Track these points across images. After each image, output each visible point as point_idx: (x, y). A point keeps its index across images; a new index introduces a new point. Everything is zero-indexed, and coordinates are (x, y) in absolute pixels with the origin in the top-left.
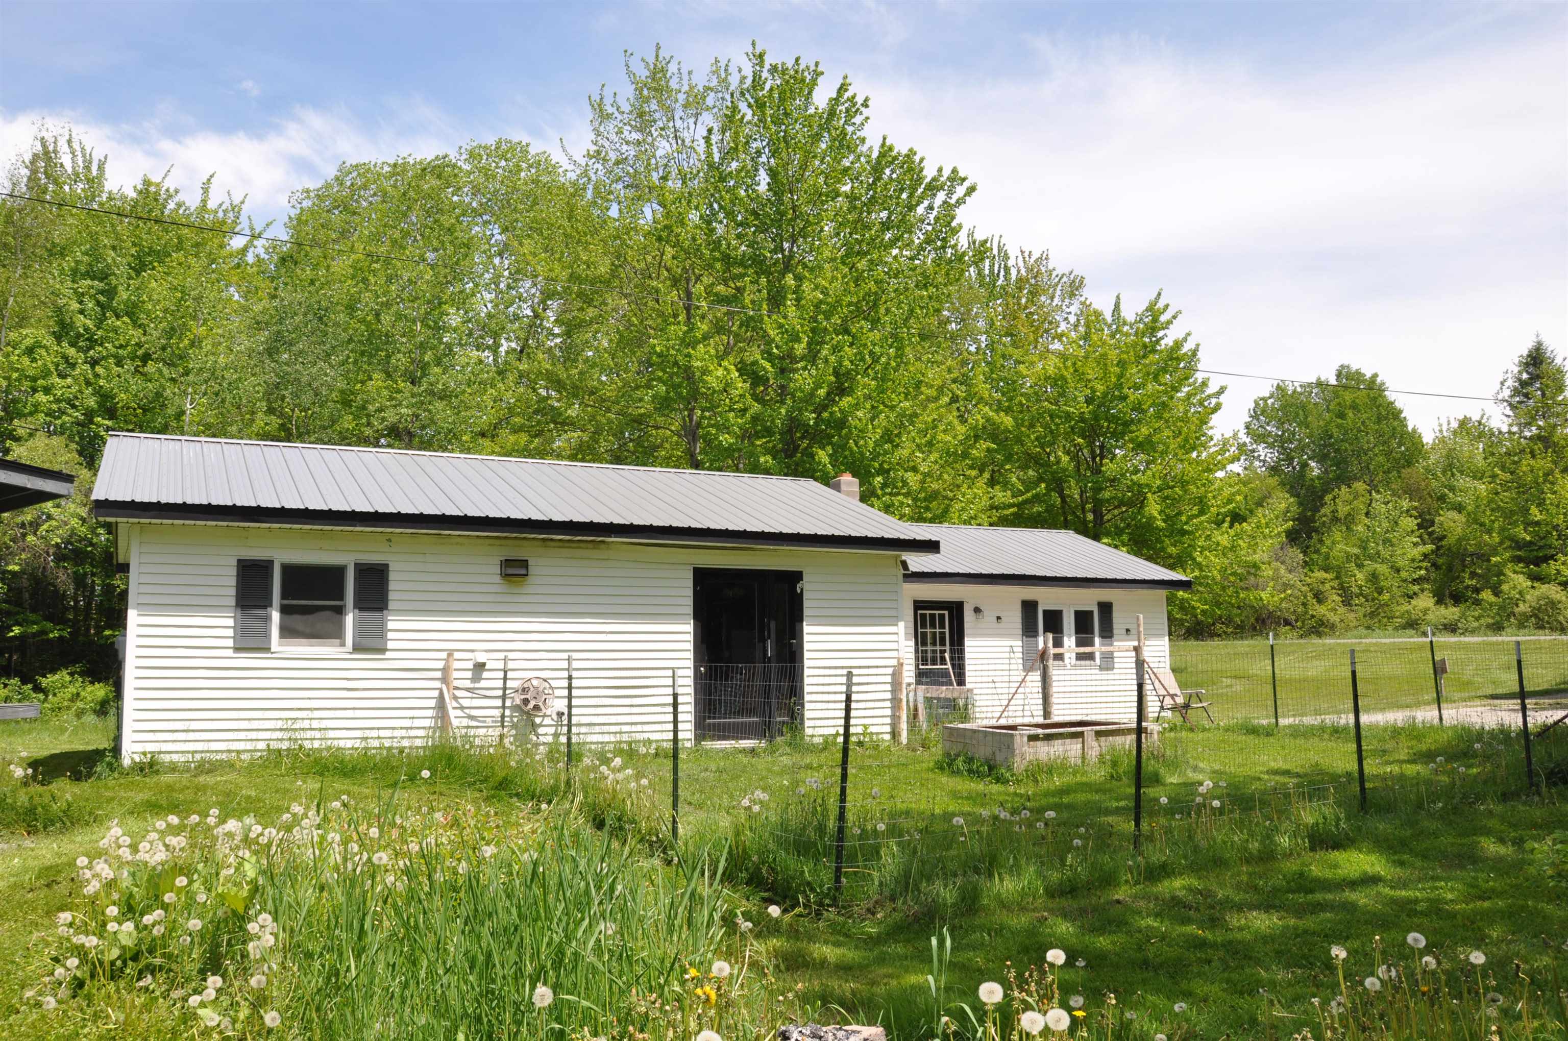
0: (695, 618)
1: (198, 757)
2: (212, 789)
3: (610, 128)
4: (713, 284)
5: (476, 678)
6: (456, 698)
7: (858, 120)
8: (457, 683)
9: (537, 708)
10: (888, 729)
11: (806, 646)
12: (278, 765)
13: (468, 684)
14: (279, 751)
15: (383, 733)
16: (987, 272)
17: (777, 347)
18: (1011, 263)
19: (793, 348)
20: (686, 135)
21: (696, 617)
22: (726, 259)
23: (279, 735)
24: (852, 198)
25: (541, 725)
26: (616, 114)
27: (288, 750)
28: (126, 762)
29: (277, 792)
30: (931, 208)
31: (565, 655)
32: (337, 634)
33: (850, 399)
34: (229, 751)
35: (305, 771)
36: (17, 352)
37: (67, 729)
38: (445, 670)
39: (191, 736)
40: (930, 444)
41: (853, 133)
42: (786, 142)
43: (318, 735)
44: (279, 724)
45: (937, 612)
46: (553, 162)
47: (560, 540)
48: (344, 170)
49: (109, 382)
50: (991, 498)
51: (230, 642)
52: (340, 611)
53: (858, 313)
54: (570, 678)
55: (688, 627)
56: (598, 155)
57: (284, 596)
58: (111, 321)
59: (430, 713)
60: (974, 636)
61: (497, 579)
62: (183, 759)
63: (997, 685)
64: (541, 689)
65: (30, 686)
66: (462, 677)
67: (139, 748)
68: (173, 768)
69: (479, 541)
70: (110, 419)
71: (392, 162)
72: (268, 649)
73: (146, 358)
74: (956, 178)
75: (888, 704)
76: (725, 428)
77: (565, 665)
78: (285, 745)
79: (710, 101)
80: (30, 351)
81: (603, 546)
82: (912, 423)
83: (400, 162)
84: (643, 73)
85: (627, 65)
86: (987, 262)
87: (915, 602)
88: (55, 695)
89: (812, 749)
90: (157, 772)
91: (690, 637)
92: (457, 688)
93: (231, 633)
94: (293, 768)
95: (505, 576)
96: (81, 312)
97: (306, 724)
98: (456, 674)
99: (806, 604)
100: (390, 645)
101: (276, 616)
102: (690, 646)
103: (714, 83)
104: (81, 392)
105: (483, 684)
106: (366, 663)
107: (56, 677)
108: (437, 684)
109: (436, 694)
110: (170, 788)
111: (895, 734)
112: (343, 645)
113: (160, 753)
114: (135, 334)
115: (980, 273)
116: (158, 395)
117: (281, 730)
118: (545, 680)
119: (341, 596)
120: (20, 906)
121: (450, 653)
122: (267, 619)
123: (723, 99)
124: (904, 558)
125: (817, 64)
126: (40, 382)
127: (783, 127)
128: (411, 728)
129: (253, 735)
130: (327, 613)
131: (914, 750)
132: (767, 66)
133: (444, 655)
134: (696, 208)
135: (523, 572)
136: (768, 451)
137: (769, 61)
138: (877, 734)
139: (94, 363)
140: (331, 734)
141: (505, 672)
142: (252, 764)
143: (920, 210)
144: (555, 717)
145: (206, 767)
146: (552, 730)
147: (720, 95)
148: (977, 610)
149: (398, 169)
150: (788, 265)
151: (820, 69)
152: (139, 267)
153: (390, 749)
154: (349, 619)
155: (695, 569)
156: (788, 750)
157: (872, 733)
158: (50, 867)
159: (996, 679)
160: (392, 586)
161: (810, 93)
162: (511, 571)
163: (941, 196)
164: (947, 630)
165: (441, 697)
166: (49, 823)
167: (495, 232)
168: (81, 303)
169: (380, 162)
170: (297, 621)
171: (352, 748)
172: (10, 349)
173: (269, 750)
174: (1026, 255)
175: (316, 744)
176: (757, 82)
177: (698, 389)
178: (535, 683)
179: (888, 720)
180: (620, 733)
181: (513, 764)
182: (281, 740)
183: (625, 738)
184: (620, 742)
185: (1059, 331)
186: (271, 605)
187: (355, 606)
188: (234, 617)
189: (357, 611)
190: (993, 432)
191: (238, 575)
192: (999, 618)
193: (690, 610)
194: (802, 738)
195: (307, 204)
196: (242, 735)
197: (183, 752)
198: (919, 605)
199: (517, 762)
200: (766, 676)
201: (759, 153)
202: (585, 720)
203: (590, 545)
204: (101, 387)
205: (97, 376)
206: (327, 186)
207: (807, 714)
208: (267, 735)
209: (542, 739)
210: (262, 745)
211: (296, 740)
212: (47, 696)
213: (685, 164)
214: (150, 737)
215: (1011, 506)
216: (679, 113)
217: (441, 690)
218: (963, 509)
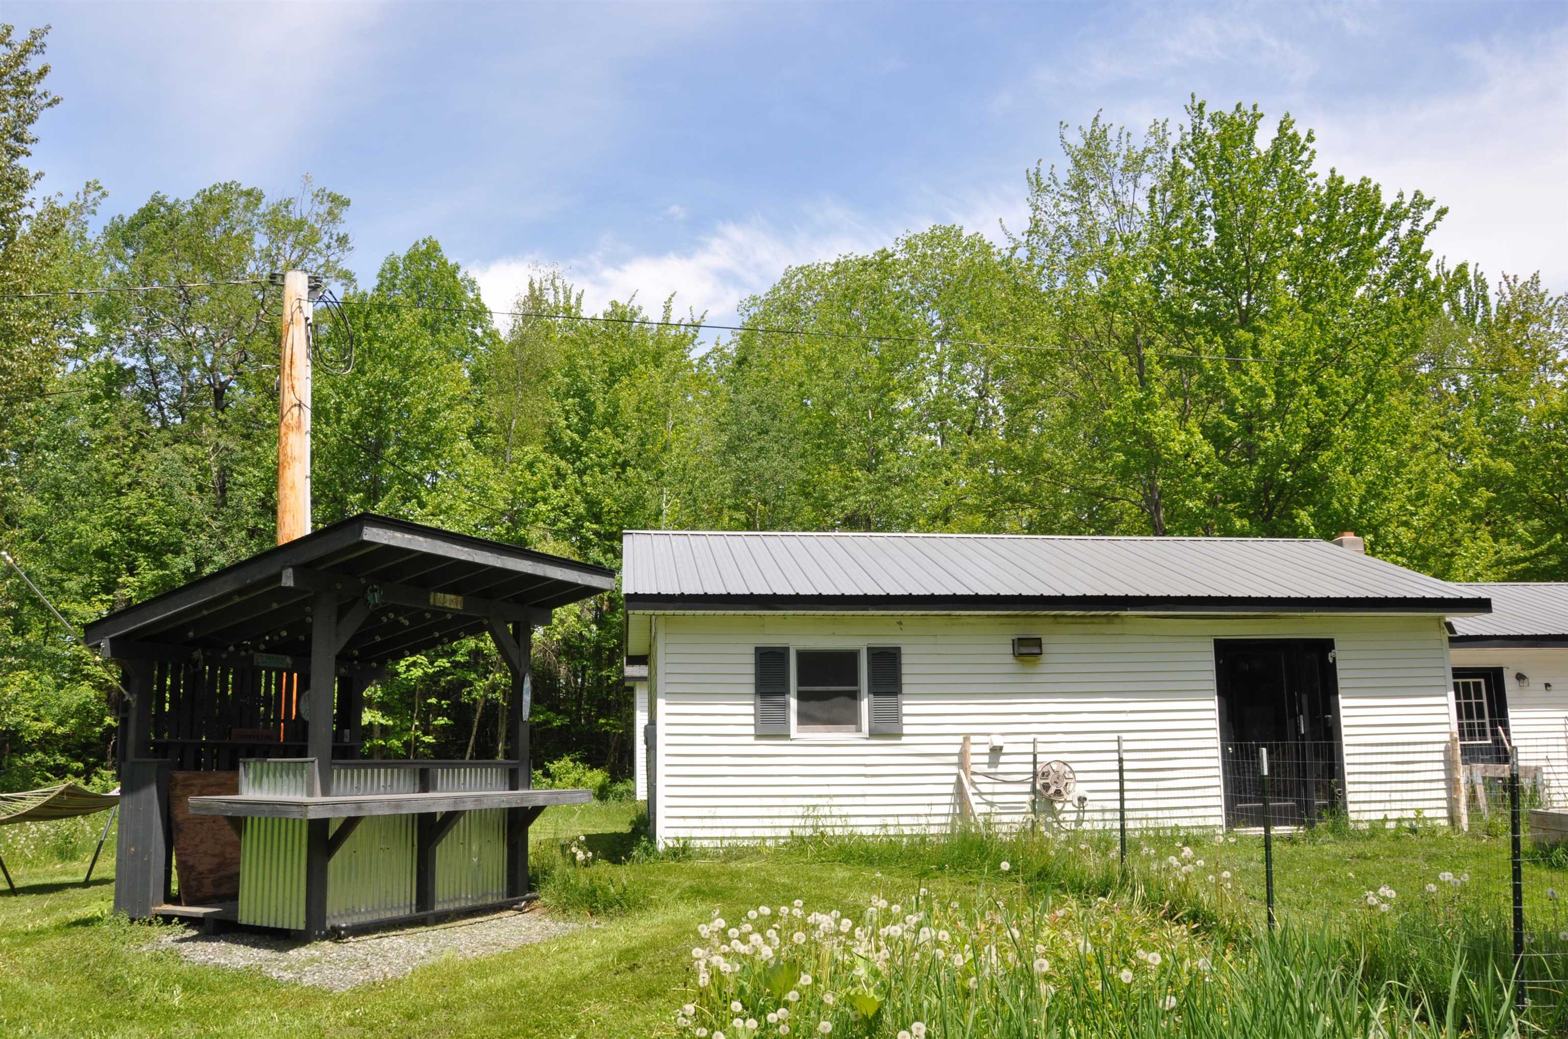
0: (1219, 695)
1: (726, 843)
2: (746, 875)
3: (1047, 200)
4: (1168, 346)
5: (994, 763)
6: (973, 784)
7: (1305, 156)
8: (974, 768)
9: (1058, 793)
10: (1444, 813)
11: (1344, 721)
12: (803, 852)
13: (985, 769)
14: (802, 838)
15: (903, 820)
16: (1463, 305)
17: (1243, 406)
18: (1490, 292)
19: (1259, 405)
20: (1127, 200)
21: (1221, 693)
22: (1181, 320)
23: (801, 822)
24: (1307, 241)
25: (1061, 811)
26: (1053, 186)
27: (811, 836)
28: (661, 847)
29: (809, 880)
30: (1395, 239)
31: (1114, 736)
32: (853, 720)
33: (1330, 453)
34: (755, 838)
35: (831, 859)
36: (520, 467)
37: (575, 812)
38: (962, 755)
39: (718, 822)
40: (1421, 495)
41: (1301, 171)
42: (1231, 191)
43: (839, 822)
44: (800, 811)
45: (1471, 680)
46: (986, 242)
47: (1073, 616)
48: (790, 276)
49: (595, 488)
50: (1496, 553)
51: (751, 730)
52: (854, 696)
53: (1325, 359)
54: (1121, 760)
55: (1213, 704)
56: (1035, 229)
57: (800, 683)
58: (595, 432)
59: (948, 799)
60: (1520, 706)
61: (1010, 659)
62: (712, 845)
63: (1552, 763)
64: (1061, 773)
65: (540, 772)
66: (979, 761)
67: (672, 833)
68: (703, 854)
69: (991, 620)
70: (596, 523)
71: (833, 261)
72: (787, 736)
73: (624, 465)
74: (1420, 203)
75: (1442, 785)
76: (1192, 494)
77: (1115, 746)
78: (809, 832)
79: (1149, 160)
80: (530, 466)
81: (1117, 620)
82: (1398, 474)
83: (842, 260)
84: (1077, 141)
85: (1062, 137)
86: (1462, 292)
87: (1454, 669)
88: (560, 780)
89: (1359, 836)
90: (689, 857)
91: (1215, 715)
92: (974, 773)
93: (751, 720)
94: (819, 856)
95: (1018, 655)
96: (568, 427)
97: (826, 811)
98: (973, 759)
99: (1340, 674)
100: (906, 730)
101: (793, 703)
102: (1216, 724)
103: (1152, 143)
104: (572, 500)
105: (1001, 768)
106: (882, 748)
107: (562, 763)
108: (954, 770)
109: (953, 779)
110: (705, 873)
111: (1453, 819)
112: (859, 730)
113: (691, 838)
114: (617, 444)
115: (1455, 308)
116: (639, 498)
117: (803, 817)
118: (1065, 763)
119: (855, 681)
120: (613, 988)
121: (967, 737)
122: (786, 705)
123: (1162, 159)
124: (1448, 620)
125: (1255, 107)
126: (540, 493)
127: (1227, 177)
128: (930, 815)
129: (777, 822)
130: (842, 700)
131: (1479, 838)
132: (1207, 116)
133: (960, 739)
134: (1145, 270)
135: (1037, 651)
136: (1241, 516)
137: (1208, 111)
138: (1431, 819)
139: (581, 473)
140: (852, 821)
141: (1035, 756)
142: (777, 851)
143: (1384, 242)
144: (1076, 803)
145: (734, 853)
146: (1074, 817)
147: (1159, 155)
148: (1520, 677)
149: (840, 268)
150: (1246, 319)
151: (1259, 111)
152: (611, 380)
153: (911, 836)
154: (865, 705)
155: (1215, 640)
156: (1331, 838)
157: (1425, 818)
158: (628, 951)
159: (1550, 756)
160: (905, 669)
161: (1251, 139)
162: (1024, 650)
163: (1405, 227)
164: (1485, 701)
165: (959, 782)
166: (607, 905)
167: (935, 318)
168: (566, 419)
169: (822, 262)
170: (814, 707)
171: (873, 835)
172: (515, 465)
173: (792, 837)
174: (1511, 279)
175: (838, 831)
176: (1198, 135)
177: (1159, 456)
178: (1055, 766)
179: (1444, 804)
180: (1147, 819)
181: (1052, 853)
182: (805, 827)
183: (1151, 824)
184: (1147, 829)
185: (1559, 360)
186: (789, 692)
187: (870, 691)
188: (754, 705)
189: (871, 696)
190: (1489, 479)
191: (756, 663)
192: (1547, 685)
193: (1213, 685)
194: (1346, 824)
195: (754, 311)
196: (767, 822)
197: (712, 838)
198: (1458, 673)
199: (1057, 852)
200: (1300, 753)
201: (1203, 206)
202: (1138, 805)
203: (1104, 620)
204: (588, 494)
205: (584, 484)
206: (775, 290)
207: (1350, 797)
208: (789, 822)
209: (1065, 826)
210: (785, 832)
211: (818, 827)
212: (553, 781)
213: (1127, 230)
214: (681, 823)
215: (1525, 560)
216: (1118, 176)
217: (959, 776)
218: (1469, 566)
